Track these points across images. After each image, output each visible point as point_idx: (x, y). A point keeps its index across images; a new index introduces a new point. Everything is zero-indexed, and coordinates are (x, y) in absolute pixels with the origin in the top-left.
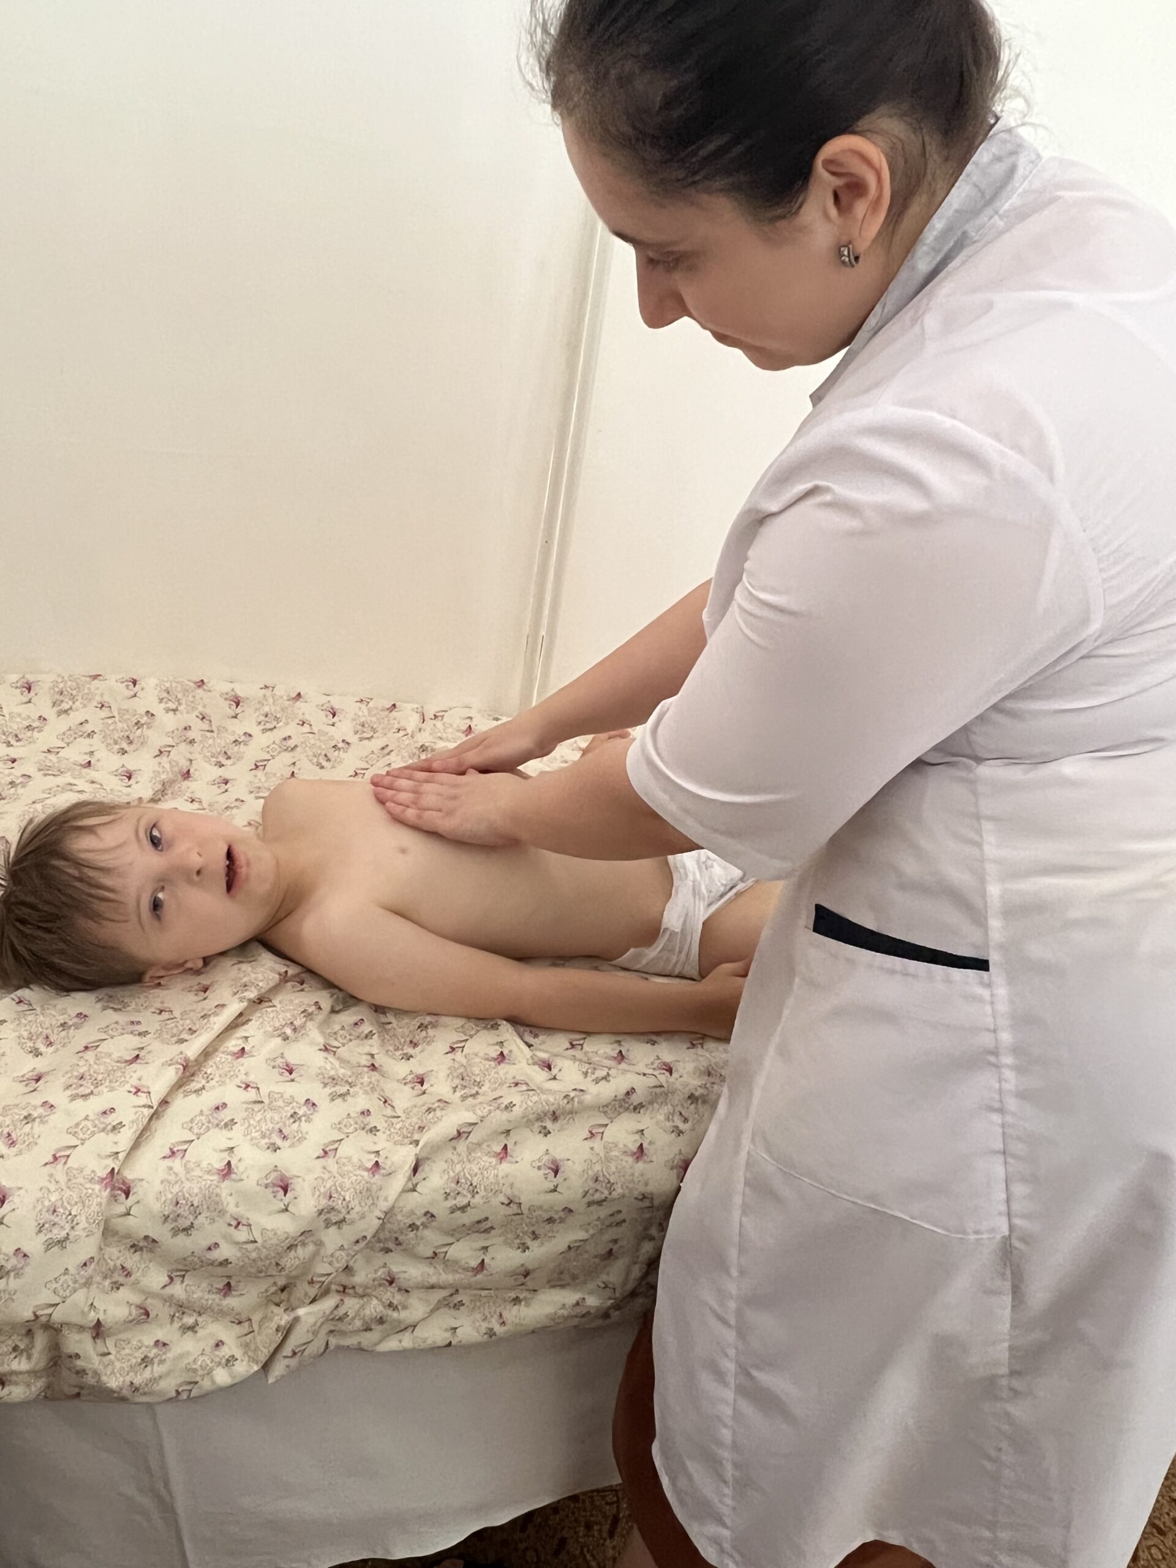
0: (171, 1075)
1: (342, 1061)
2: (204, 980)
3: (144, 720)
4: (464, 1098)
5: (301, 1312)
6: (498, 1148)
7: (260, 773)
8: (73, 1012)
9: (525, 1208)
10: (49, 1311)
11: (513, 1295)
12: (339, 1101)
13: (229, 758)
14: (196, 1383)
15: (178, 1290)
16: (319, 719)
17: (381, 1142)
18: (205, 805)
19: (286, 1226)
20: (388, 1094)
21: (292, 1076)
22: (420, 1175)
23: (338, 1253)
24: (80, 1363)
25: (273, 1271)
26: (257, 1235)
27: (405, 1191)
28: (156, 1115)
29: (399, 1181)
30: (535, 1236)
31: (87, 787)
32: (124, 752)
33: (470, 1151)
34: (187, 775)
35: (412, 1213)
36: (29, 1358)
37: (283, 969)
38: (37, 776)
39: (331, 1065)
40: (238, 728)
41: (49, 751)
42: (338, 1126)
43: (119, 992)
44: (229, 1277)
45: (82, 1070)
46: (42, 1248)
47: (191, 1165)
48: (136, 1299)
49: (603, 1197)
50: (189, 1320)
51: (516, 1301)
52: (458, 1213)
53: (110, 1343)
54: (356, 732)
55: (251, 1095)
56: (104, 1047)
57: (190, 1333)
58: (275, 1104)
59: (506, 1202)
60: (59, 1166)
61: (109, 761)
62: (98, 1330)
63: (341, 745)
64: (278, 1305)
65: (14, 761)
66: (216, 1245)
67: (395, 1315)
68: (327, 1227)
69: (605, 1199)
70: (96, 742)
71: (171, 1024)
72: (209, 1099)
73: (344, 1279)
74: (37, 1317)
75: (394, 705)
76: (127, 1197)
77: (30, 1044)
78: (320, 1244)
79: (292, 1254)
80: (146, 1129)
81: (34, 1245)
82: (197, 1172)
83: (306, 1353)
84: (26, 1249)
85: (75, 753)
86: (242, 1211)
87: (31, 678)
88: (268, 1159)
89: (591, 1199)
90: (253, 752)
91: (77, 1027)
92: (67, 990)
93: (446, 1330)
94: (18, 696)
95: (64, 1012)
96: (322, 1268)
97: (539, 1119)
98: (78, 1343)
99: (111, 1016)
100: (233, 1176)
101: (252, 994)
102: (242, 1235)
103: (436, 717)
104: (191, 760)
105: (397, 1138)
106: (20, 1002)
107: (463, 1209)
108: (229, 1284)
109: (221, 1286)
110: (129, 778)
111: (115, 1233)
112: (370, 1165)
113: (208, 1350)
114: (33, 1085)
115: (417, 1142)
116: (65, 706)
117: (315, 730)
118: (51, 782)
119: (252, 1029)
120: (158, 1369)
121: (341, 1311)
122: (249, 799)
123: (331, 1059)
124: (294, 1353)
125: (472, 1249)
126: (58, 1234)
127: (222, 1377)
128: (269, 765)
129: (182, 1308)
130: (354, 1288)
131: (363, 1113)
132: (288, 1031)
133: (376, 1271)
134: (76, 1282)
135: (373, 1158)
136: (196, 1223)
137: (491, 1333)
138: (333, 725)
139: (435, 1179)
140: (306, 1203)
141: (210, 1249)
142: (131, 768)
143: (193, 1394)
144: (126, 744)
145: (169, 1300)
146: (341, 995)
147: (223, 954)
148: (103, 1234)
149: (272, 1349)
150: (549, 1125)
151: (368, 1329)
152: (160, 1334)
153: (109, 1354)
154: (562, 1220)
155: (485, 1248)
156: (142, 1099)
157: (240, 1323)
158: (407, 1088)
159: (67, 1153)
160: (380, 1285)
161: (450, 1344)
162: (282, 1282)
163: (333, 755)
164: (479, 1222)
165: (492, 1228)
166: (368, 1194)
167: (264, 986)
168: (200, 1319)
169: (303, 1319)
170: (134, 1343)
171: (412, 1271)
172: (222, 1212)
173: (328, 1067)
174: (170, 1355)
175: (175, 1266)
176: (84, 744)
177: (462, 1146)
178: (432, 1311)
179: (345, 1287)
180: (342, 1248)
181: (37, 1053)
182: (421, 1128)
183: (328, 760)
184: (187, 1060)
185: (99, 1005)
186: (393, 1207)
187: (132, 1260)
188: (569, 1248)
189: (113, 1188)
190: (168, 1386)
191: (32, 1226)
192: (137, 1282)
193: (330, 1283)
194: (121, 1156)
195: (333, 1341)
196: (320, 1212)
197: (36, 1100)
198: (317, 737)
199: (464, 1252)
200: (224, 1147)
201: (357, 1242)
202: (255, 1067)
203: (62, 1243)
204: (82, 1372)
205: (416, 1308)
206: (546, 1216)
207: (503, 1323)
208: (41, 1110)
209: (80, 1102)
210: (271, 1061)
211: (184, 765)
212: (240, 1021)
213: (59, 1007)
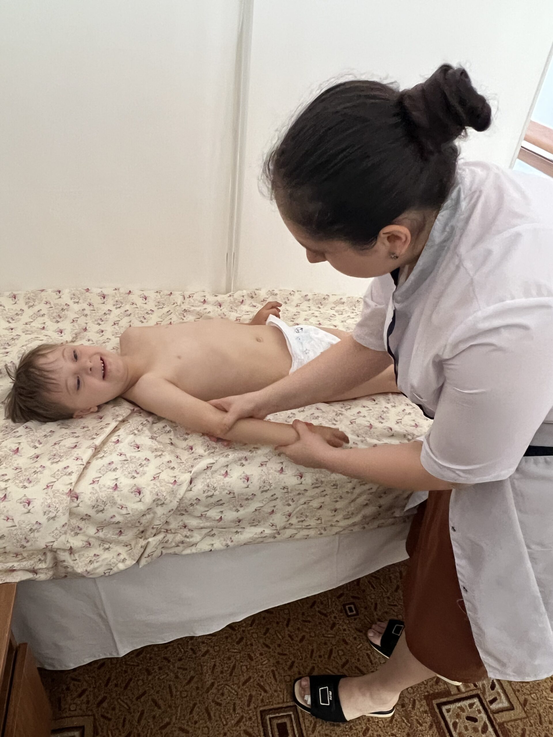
0: (90, 452)
1: (159, 442)
2: (100, 414)
3: (65, 307)
4: (209, 454)
5: (150, 540)
6: (223, 472)
7: (116, 326)
8: (48, 430)
9: (236, 495)
10: (52, 544)
11: (235, 530)
12: (158, 458)
13: (102, 321)
14: (111, 569)
15: (101, 534)
16: (140, 302)
17: (176, 472)
18: (94, 341)
19: (141, 507)
20: (178, 454)
21: (139, 449)
22: (193, 485)
23: (162, 516)
24: (66, 564)
25: (138, 524)
26: (130, 512)
27: (187, 491)
28: (85, 468)
29: (185, 487)
30: (241, 506)
31: (45, 338)
32: (58, 322)
33: (212, 474)
34: (85, 330)
35: (191, 499)
36: (45, 562)
37: (132, 408)
38: (23, 335)
39: (155, 444)
40: (105, 308)
41: (26, 324)
42: (159, 467)
43: (66, 422)
44: (121, 528)
45: (54, 452)
46: (46, 521)
47: (102, 486)
48: (85, 539)
49: (267, 489)
50: (107, 546)
51: (237, 532)
52: (209, 498)
53: (77, 556)
54: (156, 306)
55: (123, 458)
56: (62, 443)
57: (107, 551)
58: (133, 461)
59: (228, 492)
60: (49, 489)
61: (52, 327)
62: (71, 551)
63: (150, 312)
64: (141, 538)
65: (12, 329)
66: (114, 516)
67: (188, 540)
68: (157, 506)
69: (268, 490)
70: (46, 319)
71: (88, 432)
72: (106, 461)
73: (166, 527)
74: (47, 546)
75: (171, 293)
76: (77, 500)
77: (32, 444)
78: (155, 513)
79: (144, 517)
80: (81, 474)
81: (43, 520)
82: (104, 489)
83: (154, 556)
84: (39, 521)
85: (37, 324)
86: (123, 502)
87: (15, 293)
88: (132, 482)
89: (263, 490)
90: (112, 318)
91: (50, 436)
92: (45, 422)
93: (209, 545)
94: (11, 301)
95: (44, 431)
96: (157, 522)
97: (240, 460)
98: (64, 556)
99: (64, 431)
100: (119, 489)
101: (120, 419)
102: (124, 511)
103: (190, 297)
104: (87, 323)
105: (183, 471)
106: (27, 428)
107: (211, 496)
108: (121, 531)
109: (118, 532)
110: (61, 333)
111: (74, 514)
112: (172, 481)
113: (115, 557)
114: (36, 460)
115: (191, 472)
116: (31, 304)
117: (138, 306)
118: (29, 337)
119: (121, 432)
120: (96, 565)
121: (166, 539)
122: (113, 338)
123: (154, 441)
124: (149, 556)
125: (217, 513)
126: (52, 515)
127: (122, 566)
128: (120, 323)
129: (103, 541)
130: (171, 530)
131: (168, 462)
132: (136, 432)
133: (179, 523)
134: (60, 532)
135: (173, 479)
136: (105, 508)
137: (227, 546)
138: (146, 304)
139: (199, 486)
140: (148, 498)
141: (112, 518)
142: (61, 328)
143: (111, 573)
144: (59, 318)
145: (98, 538)
146: (156, 417)
147: (107, 403)
148: (70, 514)
149: (140, 555)
150: (244, 462)
151: (178, 546)
152: (97, 552)
153: (76, 560)
154: (252, 499)
155: (222, 512)
156: (79, 462)
157: (127, 546)
158: (186, 451)
159: (52, 484)
160: (181, 528)
161: (211, 550)
162: (141, 529)
163: (147, 316)
164: (218, 501)
165: (224, 503)
166: (173, 493)
167: (125, 415)
168: (111, 546)
169: (151, 543)
170: (86, 555)
171: (193, 522)
172: (115, 503)
173: (153, 445)
174: (100, 559)
175: (99, 526)
176: (40, 320)
177: (209, 472)
178: (203, 539)
179: (167, 530)
180: (164, 514)
181: (36, 447)
182: (192, 466)
183: (145, 319)
184: (95, 445)
185: (59, 427)
186: (183, 497)
187: (82, 524)
188: (256, 510)
189: (72, 497)
190: (101, 571)
191: (41, 513)
192: (84, 532)
193: (161, 528)
194: (73, 484)
195: (164, 551)
196: (154, 501)
197: (38, 465)
198: (139, 309)
199: (214, 513)
200: (114, 478)
201: (170, 511)
202: (123, 447)
203: (53, 518)
204: (66, 567)
205: (197, 537)
206: (245, 497)
207: (232, 541)
208: (40, 469)
209: (54, 465)
210: (130, 444)
211: (84, 325)
212: (116, 429)
213: (43, 428)
